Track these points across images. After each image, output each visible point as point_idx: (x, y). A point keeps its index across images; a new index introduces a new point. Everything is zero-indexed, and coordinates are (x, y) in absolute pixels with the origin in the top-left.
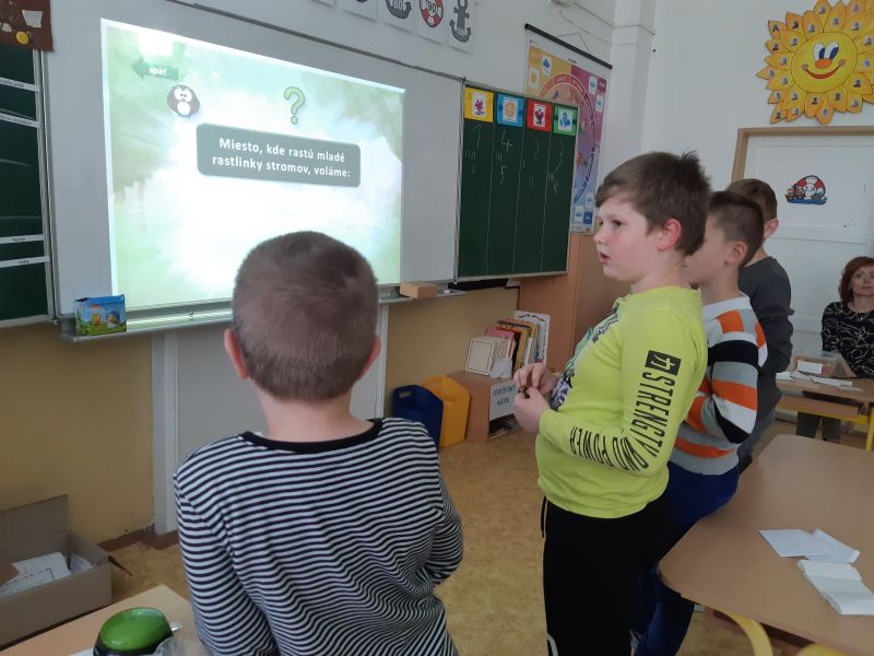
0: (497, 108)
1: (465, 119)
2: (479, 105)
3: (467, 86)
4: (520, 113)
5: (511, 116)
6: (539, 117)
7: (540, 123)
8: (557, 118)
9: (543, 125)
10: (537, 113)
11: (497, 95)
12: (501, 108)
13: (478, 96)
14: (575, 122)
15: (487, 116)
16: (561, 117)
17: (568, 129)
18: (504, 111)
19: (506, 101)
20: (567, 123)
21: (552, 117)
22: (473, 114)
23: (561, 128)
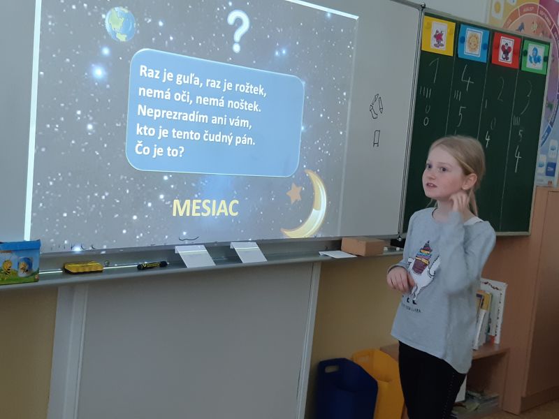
0: (458, 39)
1: (423, 52)
2: (438, 37)
3: (426, 14)
4: (484, 47)
5: (473, 50)
6: (506, 52)
7: (507, 58)
8: (526, 53)
9: (510, 61)
10: (503, 47)
11: (459, 25)
12: (463, 40)
13: (438, 26)
14: (546, 59)
15: (446, 49)
16: (530, 53)
17: (538, 67)
18: (466, 44)
19: (469, 33)
20: (537, 60)
21: (520, 53)
22: (431, 47)
23: (530, 66)
